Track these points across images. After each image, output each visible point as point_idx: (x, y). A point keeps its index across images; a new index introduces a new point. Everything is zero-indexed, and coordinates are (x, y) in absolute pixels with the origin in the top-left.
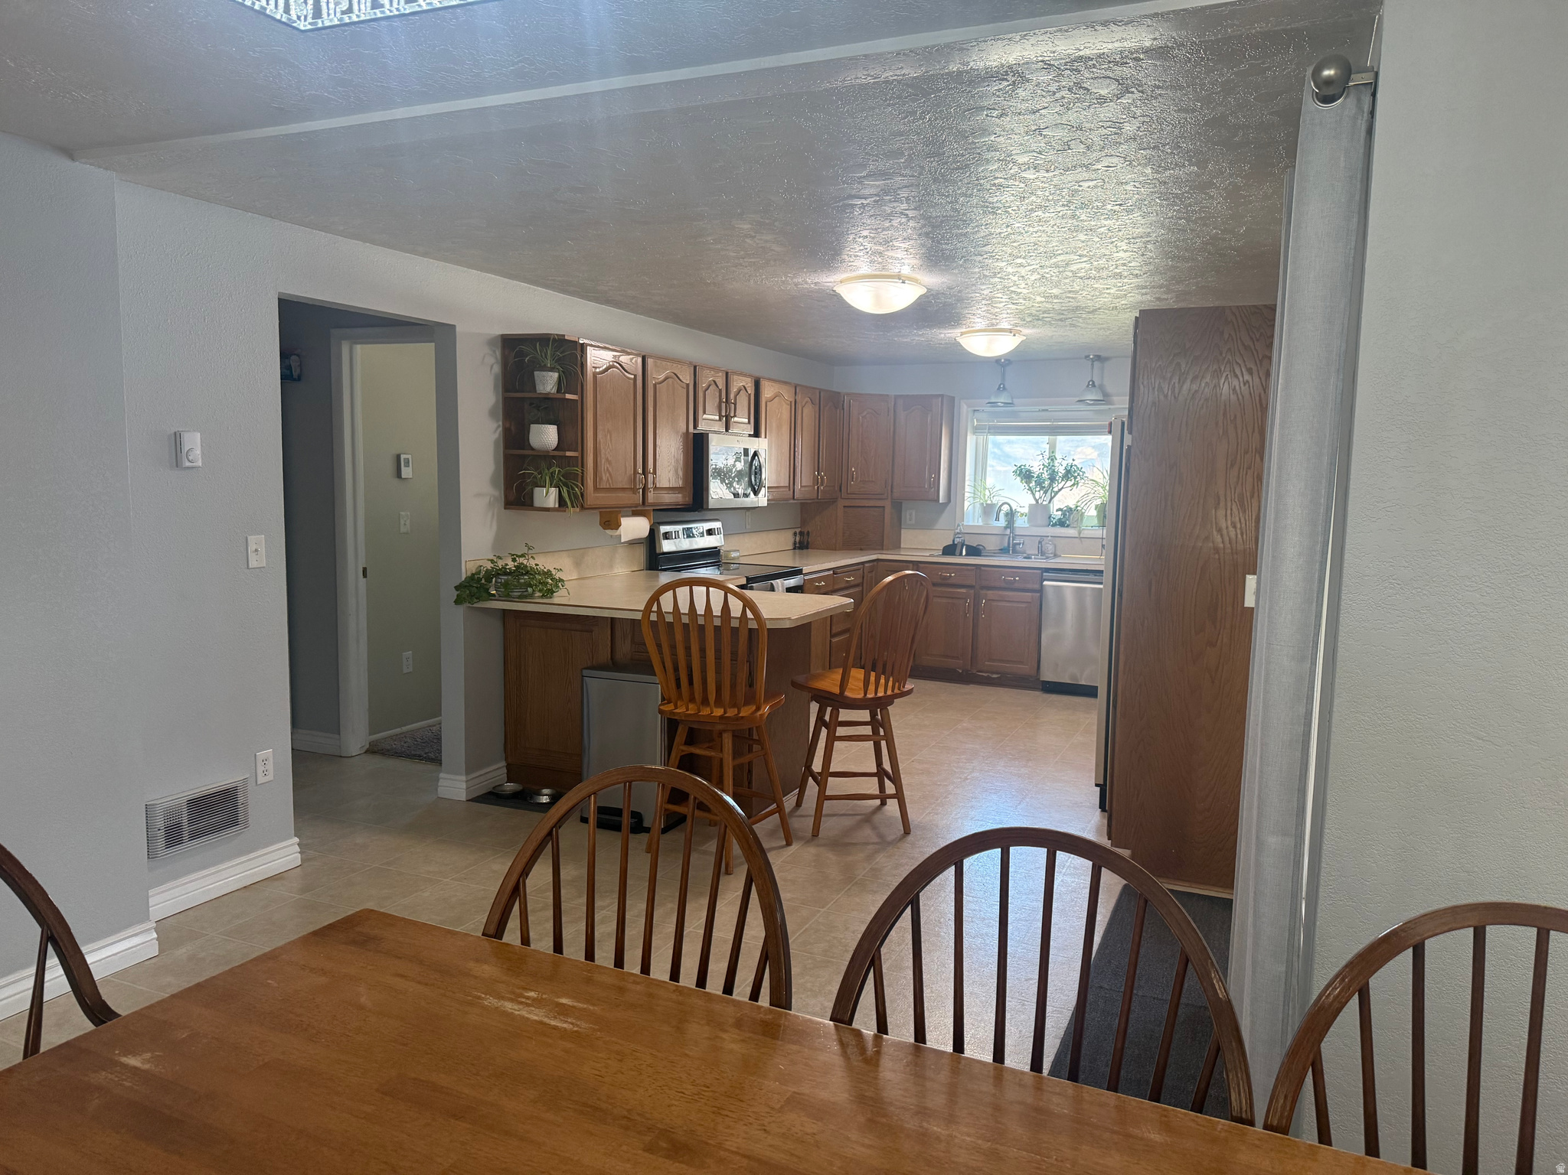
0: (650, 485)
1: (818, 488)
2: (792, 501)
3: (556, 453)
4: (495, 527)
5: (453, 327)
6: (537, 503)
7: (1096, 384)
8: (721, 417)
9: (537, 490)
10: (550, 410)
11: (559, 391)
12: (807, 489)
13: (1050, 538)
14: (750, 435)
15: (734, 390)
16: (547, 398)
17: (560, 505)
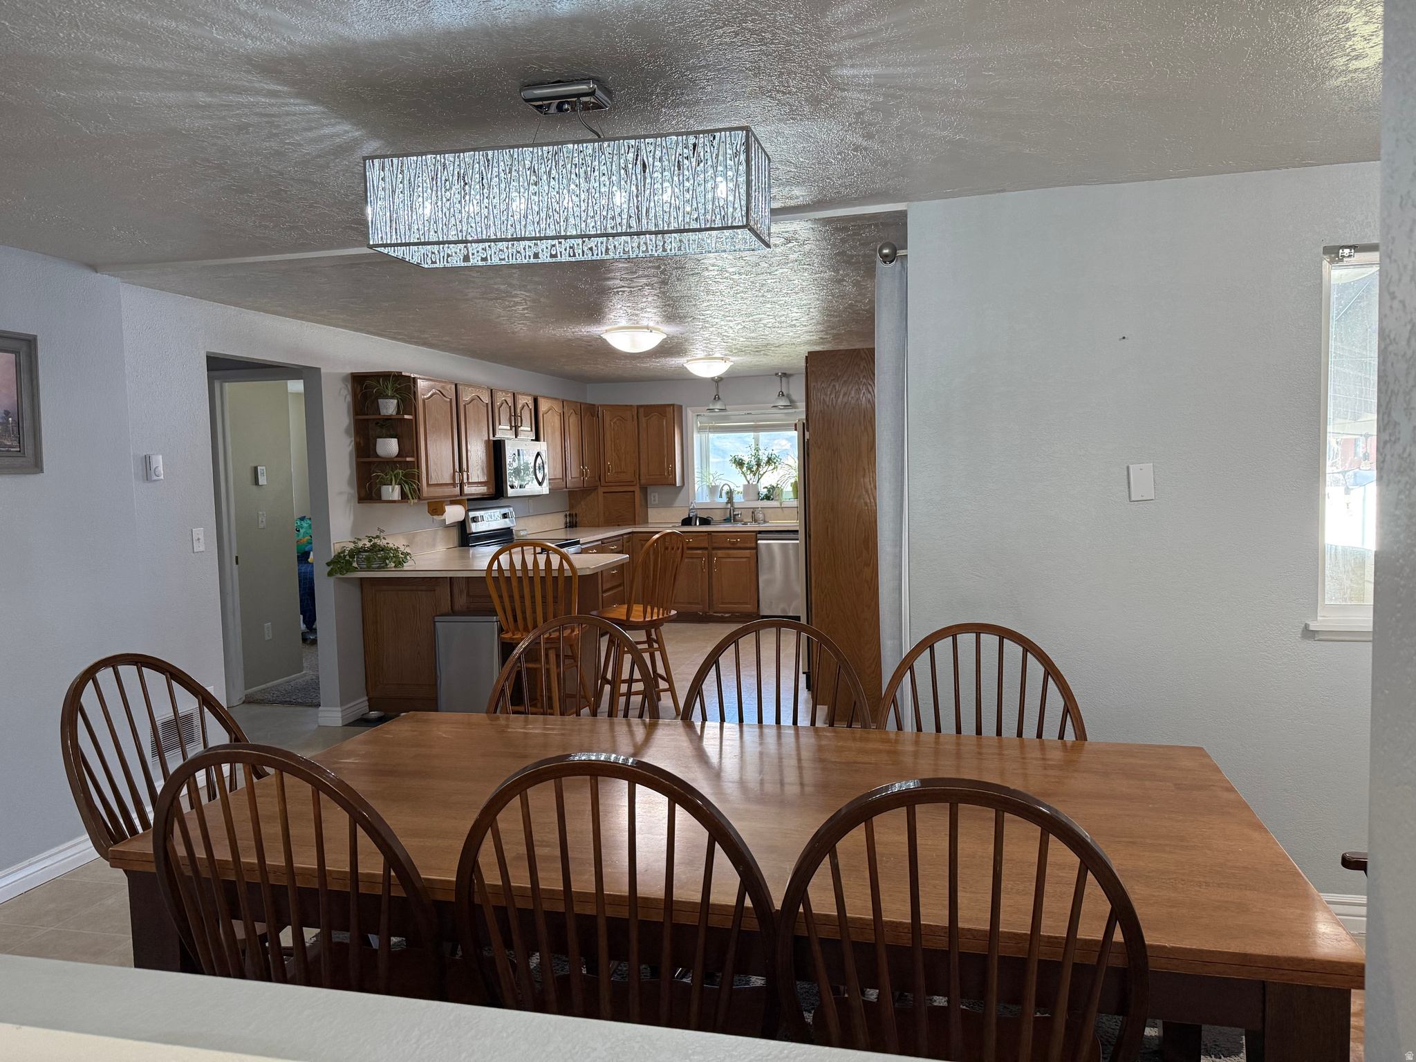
0: (465, 481)
1: (583, 479)
2: (565, 490)
3: (398, 459)
4: (352, 517)
5: (320, 369)
6: (384, 497)
8: (511, 426)
9: (384, 488)
10: (391, 427)
11: (398, 413)
12: (575, 480)
13: (760, 509)
14: (532, 440)
15: (519, 406)
16: (388, 419)
17: (402, 499)
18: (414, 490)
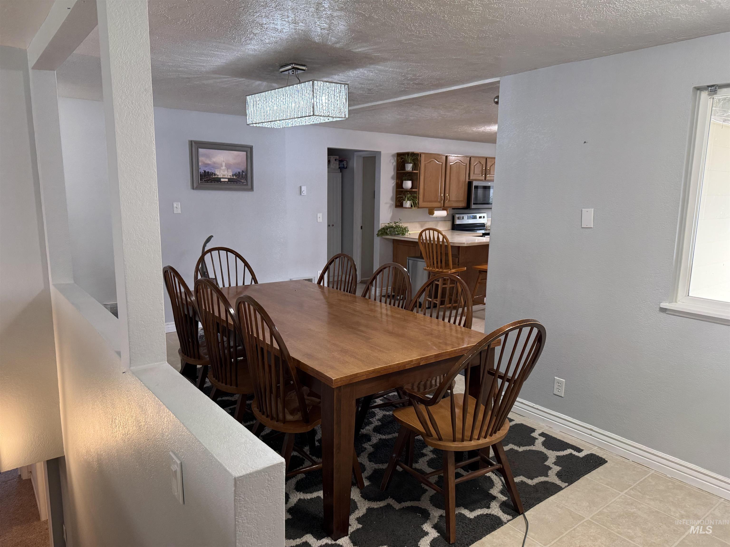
0: (446, 200)
3: (411, 190)
4: (391, 214)
5: (380, 152)
6: (404, 206)
8: (482, 175)
9: (405, 202)
11: (412, 170)
15: (489, 164)
16: (409, 172)
17: (411, 207)
18: (416, 203)
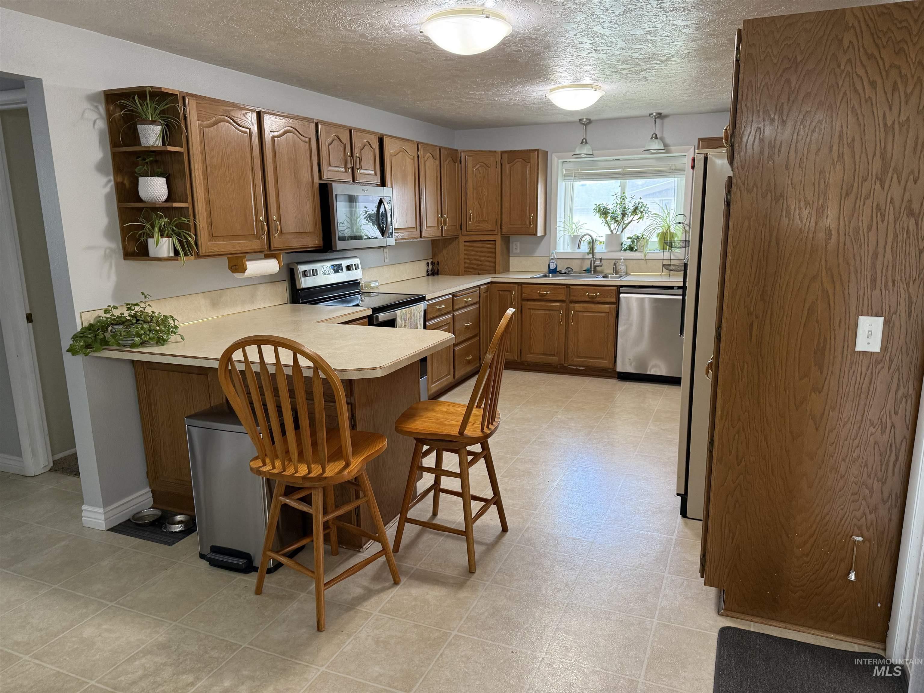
1: (442, 227)
2: (420, 239)
3: (168, 205)
4: (113, 278)
5: (40, 80)
6: (152, 253)
7: (658, 136)
8: (346, 169)
9: (150, 241)
10: (157, 162)
11: (164, 144)
12: (431, 229)
13: (622, 260)
14: (376, 185)
15: (358, 145)
16: (151, 152)
17: (174, 255)
18: (189, 243)
